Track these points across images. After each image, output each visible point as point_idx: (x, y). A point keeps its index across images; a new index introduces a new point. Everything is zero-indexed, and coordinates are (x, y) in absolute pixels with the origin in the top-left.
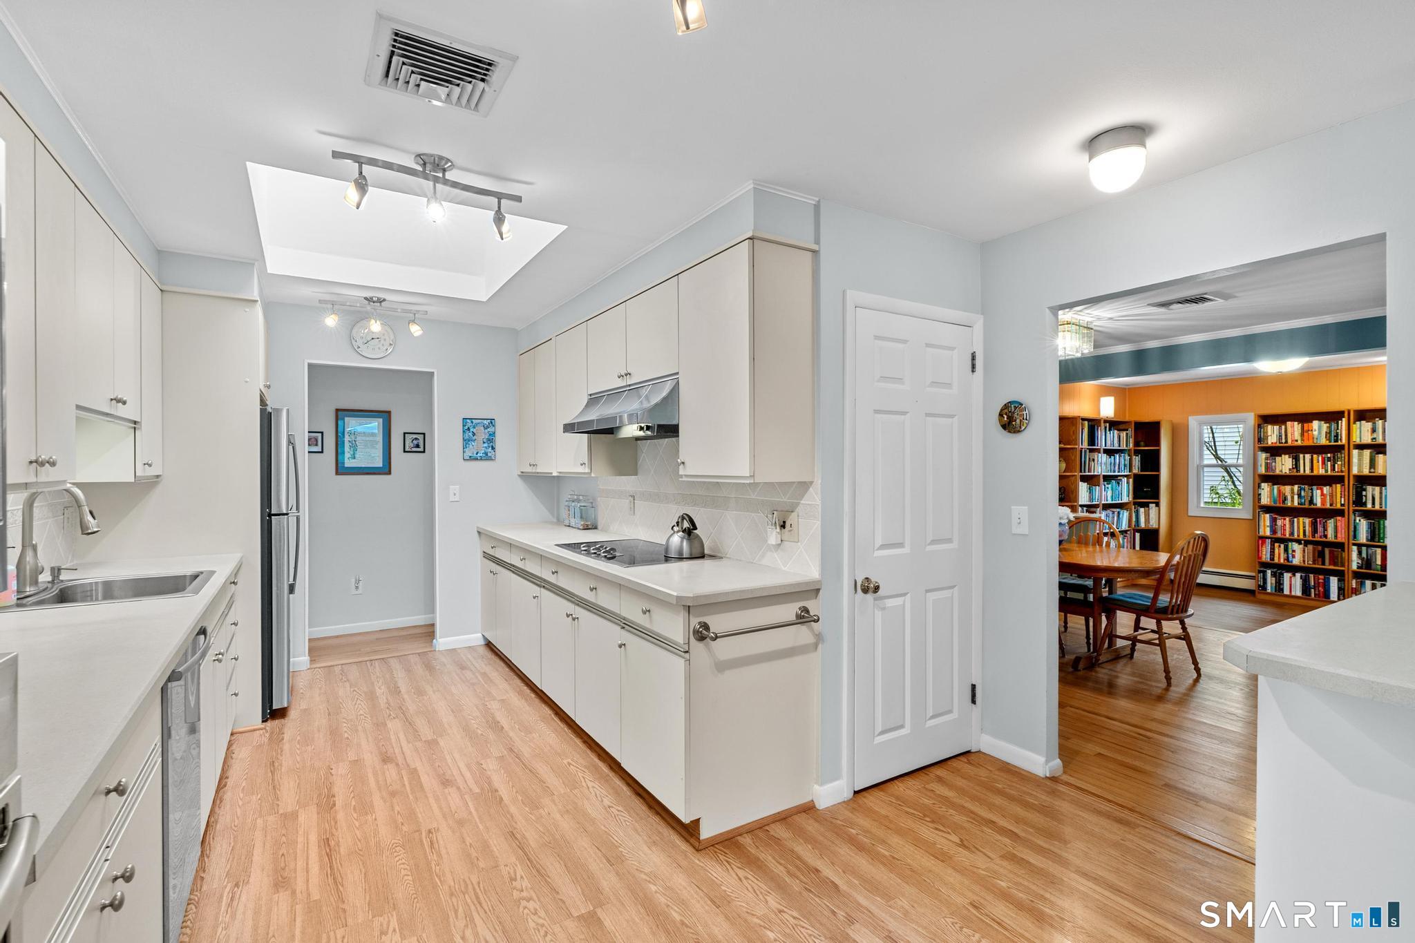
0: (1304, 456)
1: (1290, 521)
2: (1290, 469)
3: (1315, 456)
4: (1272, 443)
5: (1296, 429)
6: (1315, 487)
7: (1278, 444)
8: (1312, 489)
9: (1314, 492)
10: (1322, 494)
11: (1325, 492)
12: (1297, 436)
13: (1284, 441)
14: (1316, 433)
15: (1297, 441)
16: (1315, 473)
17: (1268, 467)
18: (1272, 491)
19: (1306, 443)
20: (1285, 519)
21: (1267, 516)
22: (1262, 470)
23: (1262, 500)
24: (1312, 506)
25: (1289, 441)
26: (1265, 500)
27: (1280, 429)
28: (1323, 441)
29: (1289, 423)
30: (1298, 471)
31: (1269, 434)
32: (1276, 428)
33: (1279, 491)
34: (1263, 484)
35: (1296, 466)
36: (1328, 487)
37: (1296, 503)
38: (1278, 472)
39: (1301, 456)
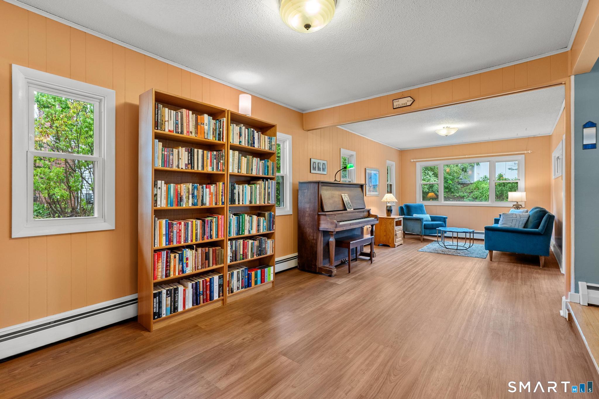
0: (198, 151)
1: (185, 225)
2: (186, 165)
3: (205, 152)
4: (170, 131)
5: (191, 120)
6: (205, 186)
7: (174, 134)
8: (203, 188)
9: (205, 190)
10: (210, 193)
11: (212, 191)
12: (192, 128)
13: (180, 131)
14: (206, 127)
15: (191, 132)
16: (205, 171)
17: (165, 161)
18: (168, 190)
19: (200, 138)
20: (180, 224)
21: (164, 221)
22: (159, 165)
23: (159, 203)
24: (203, 207)
25: (185, 132)
26: (162, 204)
27: (176, 116)
28: (211, 138)
29: (184, 111)
30: (192, 167)
31: (167, 119)
32: (173, 112)
33: (176, 190)
34: (159, 182)
35: (191, 162)
36: (214, 185)
37: (190, 205)
38: (175, 168)
39: (196, 150)
